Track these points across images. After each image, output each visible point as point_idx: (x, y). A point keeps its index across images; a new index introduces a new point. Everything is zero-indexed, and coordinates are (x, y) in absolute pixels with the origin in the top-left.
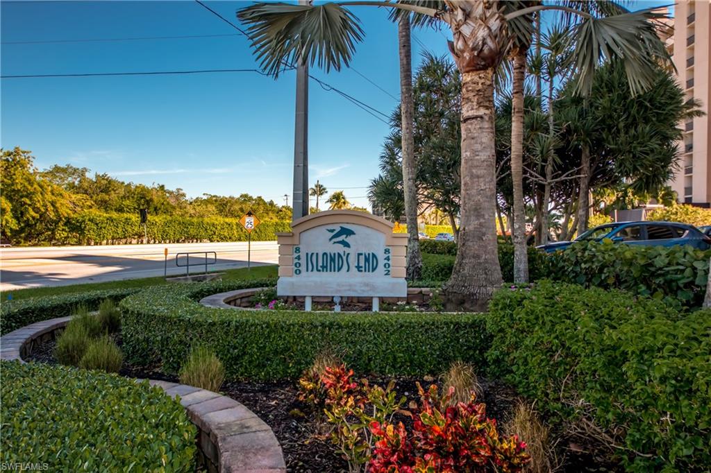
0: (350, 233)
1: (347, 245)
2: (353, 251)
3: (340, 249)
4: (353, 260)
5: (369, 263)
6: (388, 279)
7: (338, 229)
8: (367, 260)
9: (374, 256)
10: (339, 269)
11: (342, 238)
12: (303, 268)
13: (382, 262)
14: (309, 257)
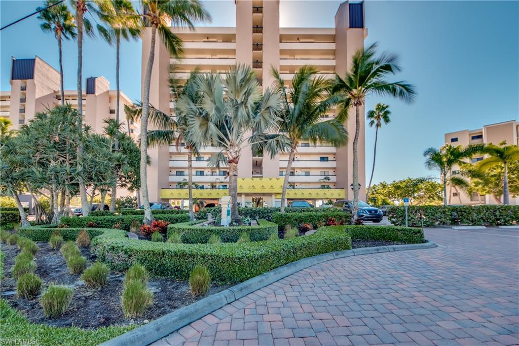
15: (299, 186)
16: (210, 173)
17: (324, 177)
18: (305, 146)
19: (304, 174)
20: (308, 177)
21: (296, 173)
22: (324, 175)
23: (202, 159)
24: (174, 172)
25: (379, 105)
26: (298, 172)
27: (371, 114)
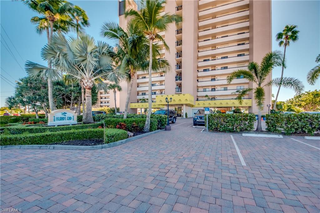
0: (66, 113)
1: (65, 115)
2: (66, 117)
3: (64, 116)
4: (66, 118)
5: (70, 118)
6: (74, 121)
7: (63, 113)
8: (69, 118)
9: (71, 117)
10: (64, 120)
11: (64, 114)
12: (56, 120)
13: (72, 118)
14: (57, 118)
15: (218, 98)
16: (159, 93)
17: (236, 90)
18: (224, 69)
19: (223, 89)
20: (226, 91)
21: (216, 89)
22: (237, 89)
23: (155, 85)
24: (140, 93)
25: (287, 27)
26: (218, 88)
27: (280, 36)
